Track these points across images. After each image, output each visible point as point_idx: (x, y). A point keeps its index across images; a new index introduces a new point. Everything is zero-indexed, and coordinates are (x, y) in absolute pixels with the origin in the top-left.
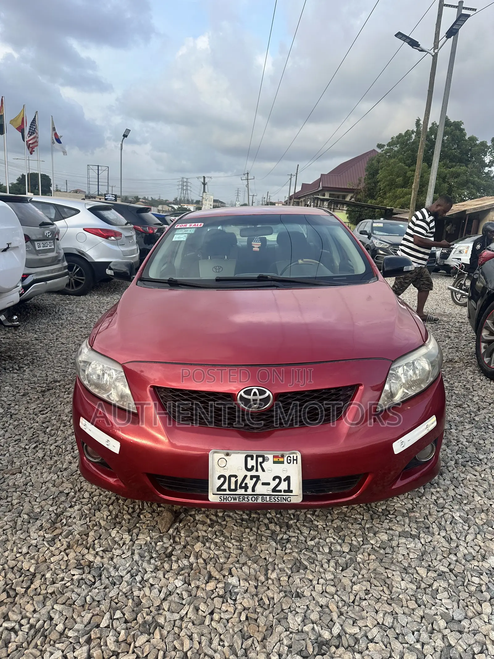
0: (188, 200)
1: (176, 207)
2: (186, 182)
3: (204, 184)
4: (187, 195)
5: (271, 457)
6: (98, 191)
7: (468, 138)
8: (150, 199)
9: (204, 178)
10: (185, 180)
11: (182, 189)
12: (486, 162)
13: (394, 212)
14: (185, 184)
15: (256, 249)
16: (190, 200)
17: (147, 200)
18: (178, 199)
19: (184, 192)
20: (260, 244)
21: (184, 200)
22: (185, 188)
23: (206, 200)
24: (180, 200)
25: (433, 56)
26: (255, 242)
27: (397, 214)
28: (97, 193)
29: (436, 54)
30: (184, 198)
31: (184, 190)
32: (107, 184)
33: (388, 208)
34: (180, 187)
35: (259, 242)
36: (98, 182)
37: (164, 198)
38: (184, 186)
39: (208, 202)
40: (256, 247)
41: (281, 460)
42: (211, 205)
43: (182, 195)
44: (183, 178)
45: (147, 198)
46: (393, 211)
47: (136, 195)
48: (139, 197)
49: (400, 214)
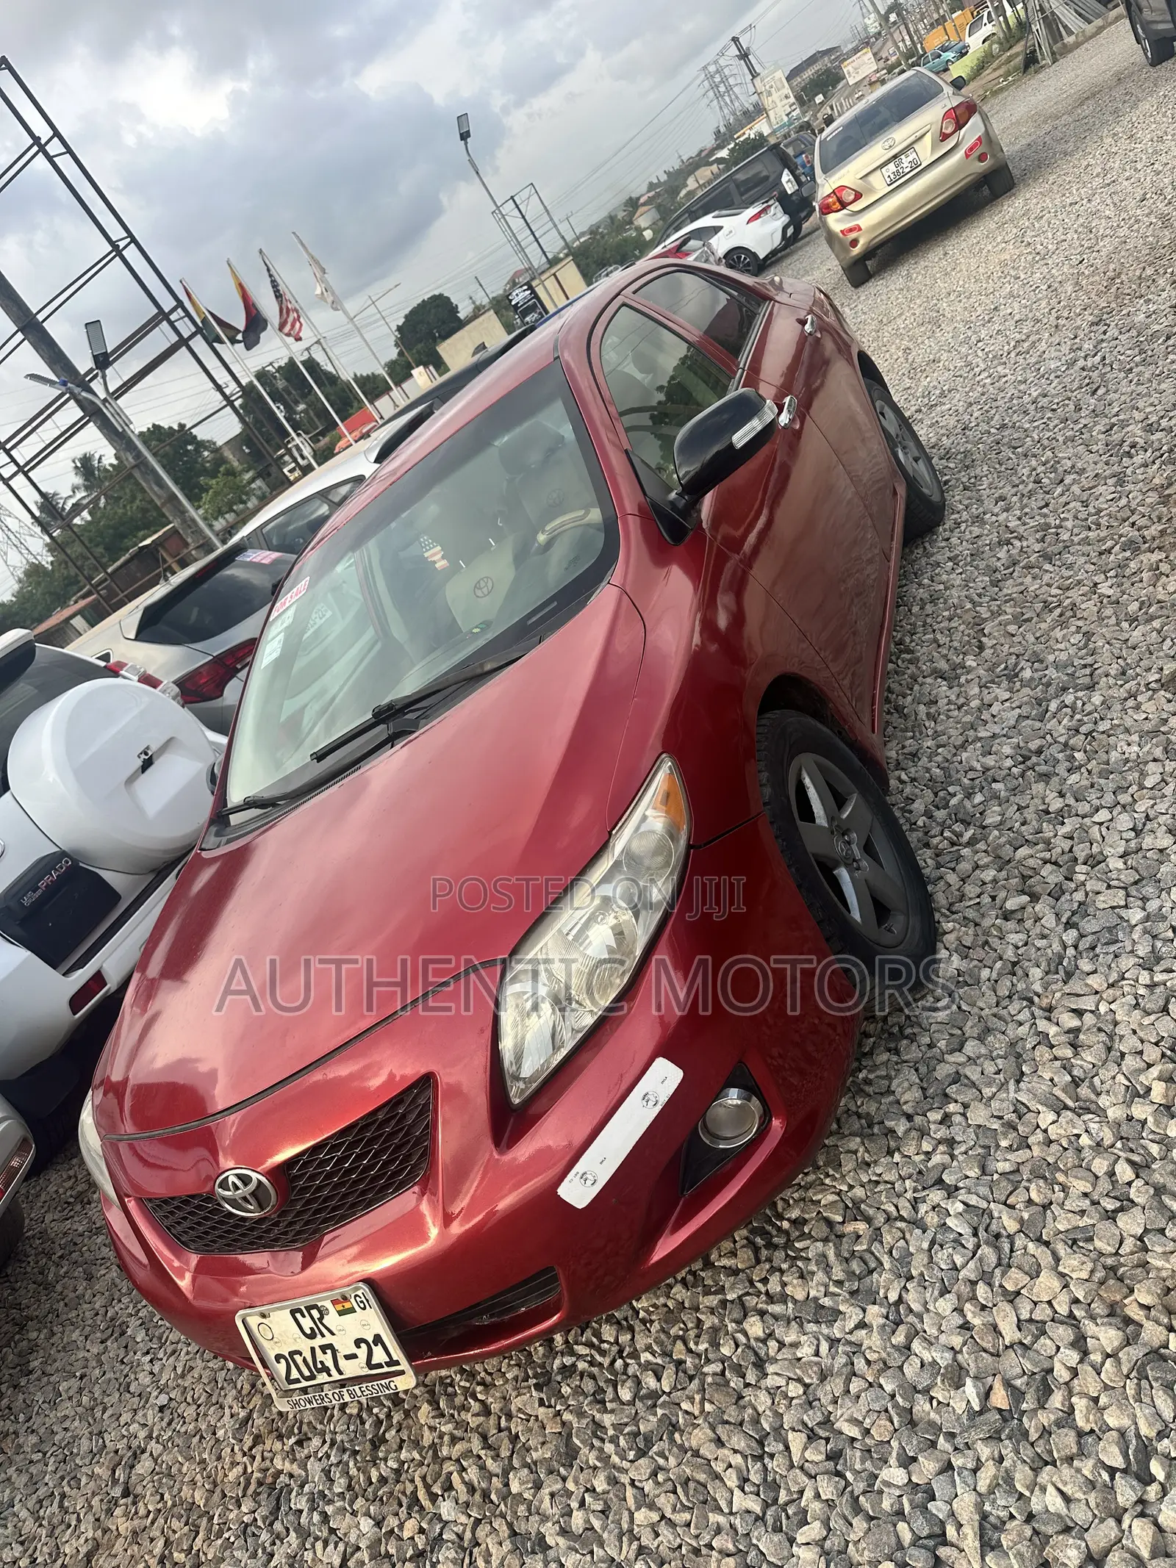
0: (746, 113)
1: (724, 153)
2: (717, 71)
3: (744, 56)
4: (737, 104)
5: (328, 1304)
6: (544, 253)
8: (664, 178)
9: (735, 40)
10: (712, 69)
11: (719, 96)
14: (717, 79)
16: (751, 108)
17: (659, 184)
18: (723, 130)
19: (727, 99)
21: (737, 120)
22: (722, 89)
23: (770, 94)
24: (728, 126)
28: (544, 259)
30: (734, 114)
31: (722, 96)
32: (550, 225)
34: (711, 94)
36: (533, 233)
37: (690, 152)
38: (717, 87)
39: (775, 96)
41: (347, 1305)
42: (787, 97)
43: (726, 111)
44: (705, 68)
45: (655, 181)
47: (624, 197)
48: (634, 195)
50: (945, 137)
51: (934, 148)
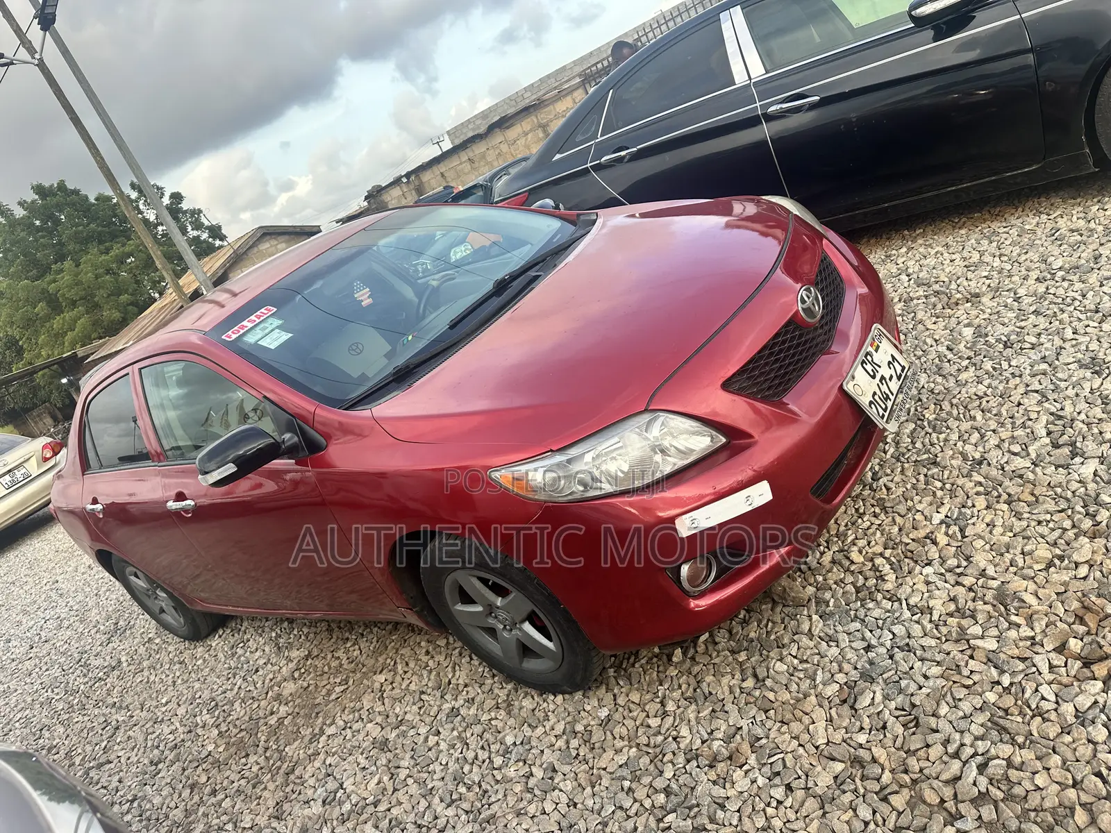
5: (870, 349)
7: (97, 199)
12: (151, 220)
13: (79, 356)
15: (367, 302)
20: (368, 289)
25: (37, 65)
26: (358, 292)
27: (88, 356)
29: (41, 60)
33: (64, 356)
35: (364, 289)
40: (366, 299)
46: (77, 355)
49: (92, 354)
50: (46, 460)
51: (39, 466)
